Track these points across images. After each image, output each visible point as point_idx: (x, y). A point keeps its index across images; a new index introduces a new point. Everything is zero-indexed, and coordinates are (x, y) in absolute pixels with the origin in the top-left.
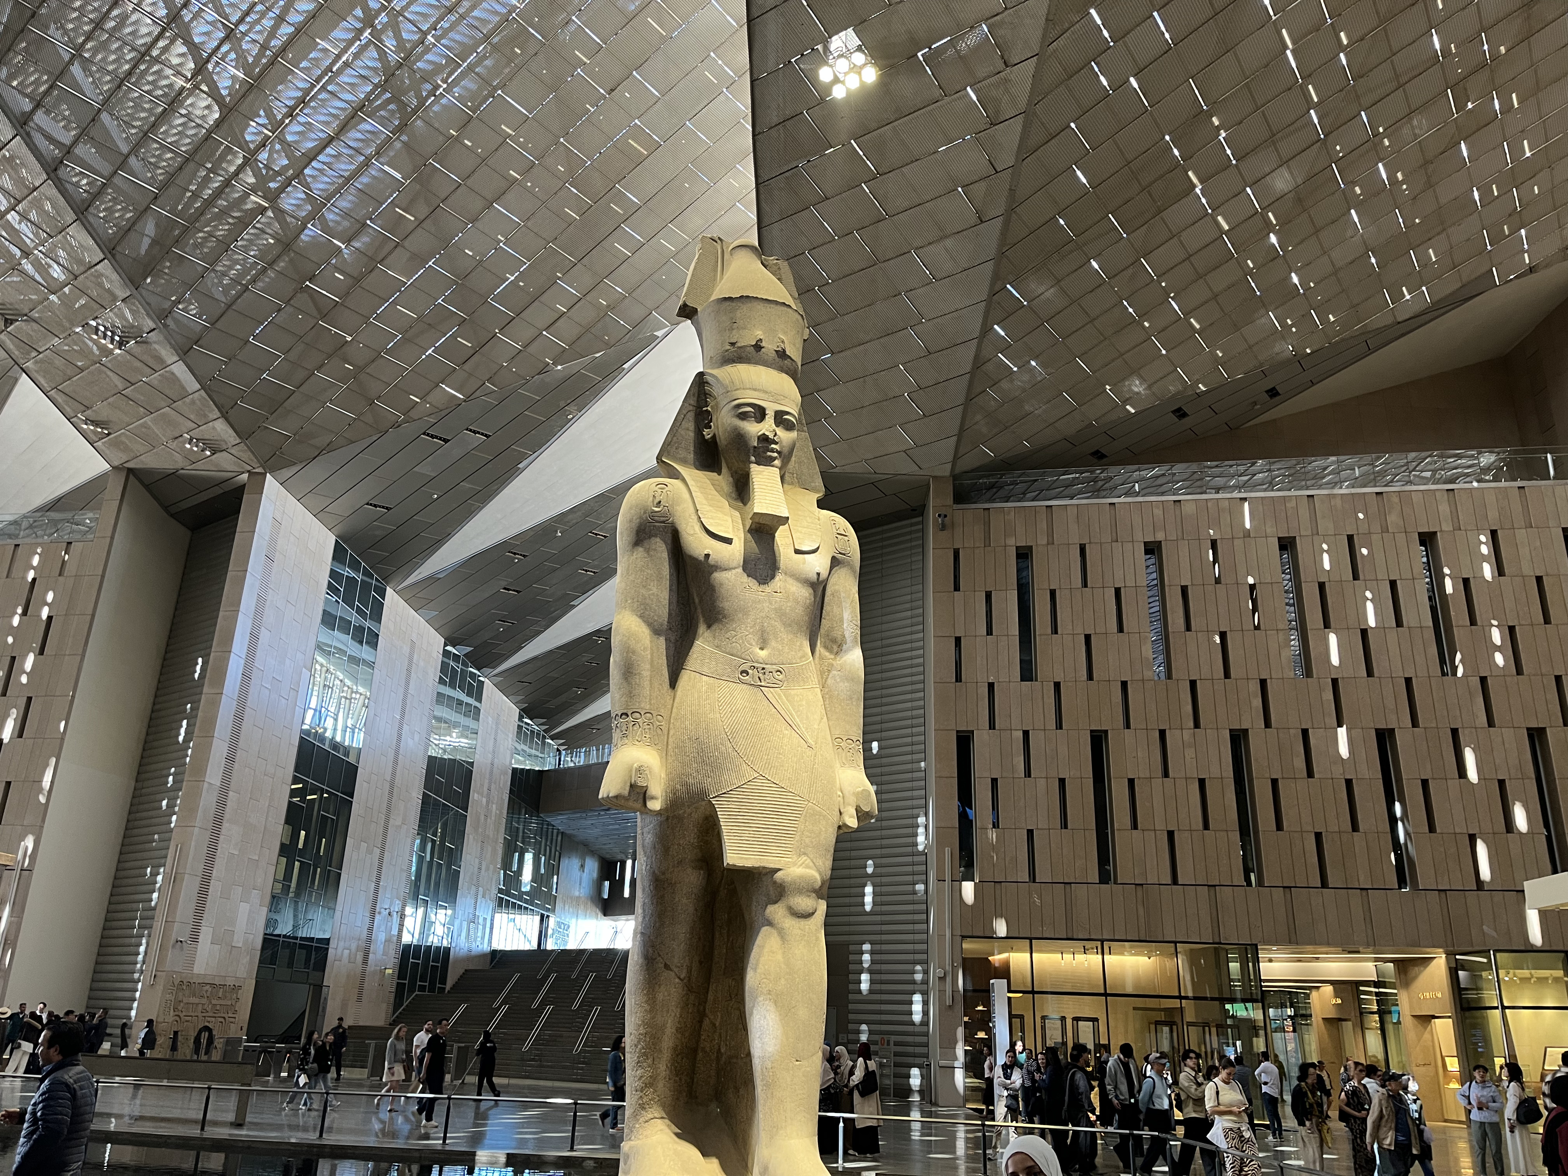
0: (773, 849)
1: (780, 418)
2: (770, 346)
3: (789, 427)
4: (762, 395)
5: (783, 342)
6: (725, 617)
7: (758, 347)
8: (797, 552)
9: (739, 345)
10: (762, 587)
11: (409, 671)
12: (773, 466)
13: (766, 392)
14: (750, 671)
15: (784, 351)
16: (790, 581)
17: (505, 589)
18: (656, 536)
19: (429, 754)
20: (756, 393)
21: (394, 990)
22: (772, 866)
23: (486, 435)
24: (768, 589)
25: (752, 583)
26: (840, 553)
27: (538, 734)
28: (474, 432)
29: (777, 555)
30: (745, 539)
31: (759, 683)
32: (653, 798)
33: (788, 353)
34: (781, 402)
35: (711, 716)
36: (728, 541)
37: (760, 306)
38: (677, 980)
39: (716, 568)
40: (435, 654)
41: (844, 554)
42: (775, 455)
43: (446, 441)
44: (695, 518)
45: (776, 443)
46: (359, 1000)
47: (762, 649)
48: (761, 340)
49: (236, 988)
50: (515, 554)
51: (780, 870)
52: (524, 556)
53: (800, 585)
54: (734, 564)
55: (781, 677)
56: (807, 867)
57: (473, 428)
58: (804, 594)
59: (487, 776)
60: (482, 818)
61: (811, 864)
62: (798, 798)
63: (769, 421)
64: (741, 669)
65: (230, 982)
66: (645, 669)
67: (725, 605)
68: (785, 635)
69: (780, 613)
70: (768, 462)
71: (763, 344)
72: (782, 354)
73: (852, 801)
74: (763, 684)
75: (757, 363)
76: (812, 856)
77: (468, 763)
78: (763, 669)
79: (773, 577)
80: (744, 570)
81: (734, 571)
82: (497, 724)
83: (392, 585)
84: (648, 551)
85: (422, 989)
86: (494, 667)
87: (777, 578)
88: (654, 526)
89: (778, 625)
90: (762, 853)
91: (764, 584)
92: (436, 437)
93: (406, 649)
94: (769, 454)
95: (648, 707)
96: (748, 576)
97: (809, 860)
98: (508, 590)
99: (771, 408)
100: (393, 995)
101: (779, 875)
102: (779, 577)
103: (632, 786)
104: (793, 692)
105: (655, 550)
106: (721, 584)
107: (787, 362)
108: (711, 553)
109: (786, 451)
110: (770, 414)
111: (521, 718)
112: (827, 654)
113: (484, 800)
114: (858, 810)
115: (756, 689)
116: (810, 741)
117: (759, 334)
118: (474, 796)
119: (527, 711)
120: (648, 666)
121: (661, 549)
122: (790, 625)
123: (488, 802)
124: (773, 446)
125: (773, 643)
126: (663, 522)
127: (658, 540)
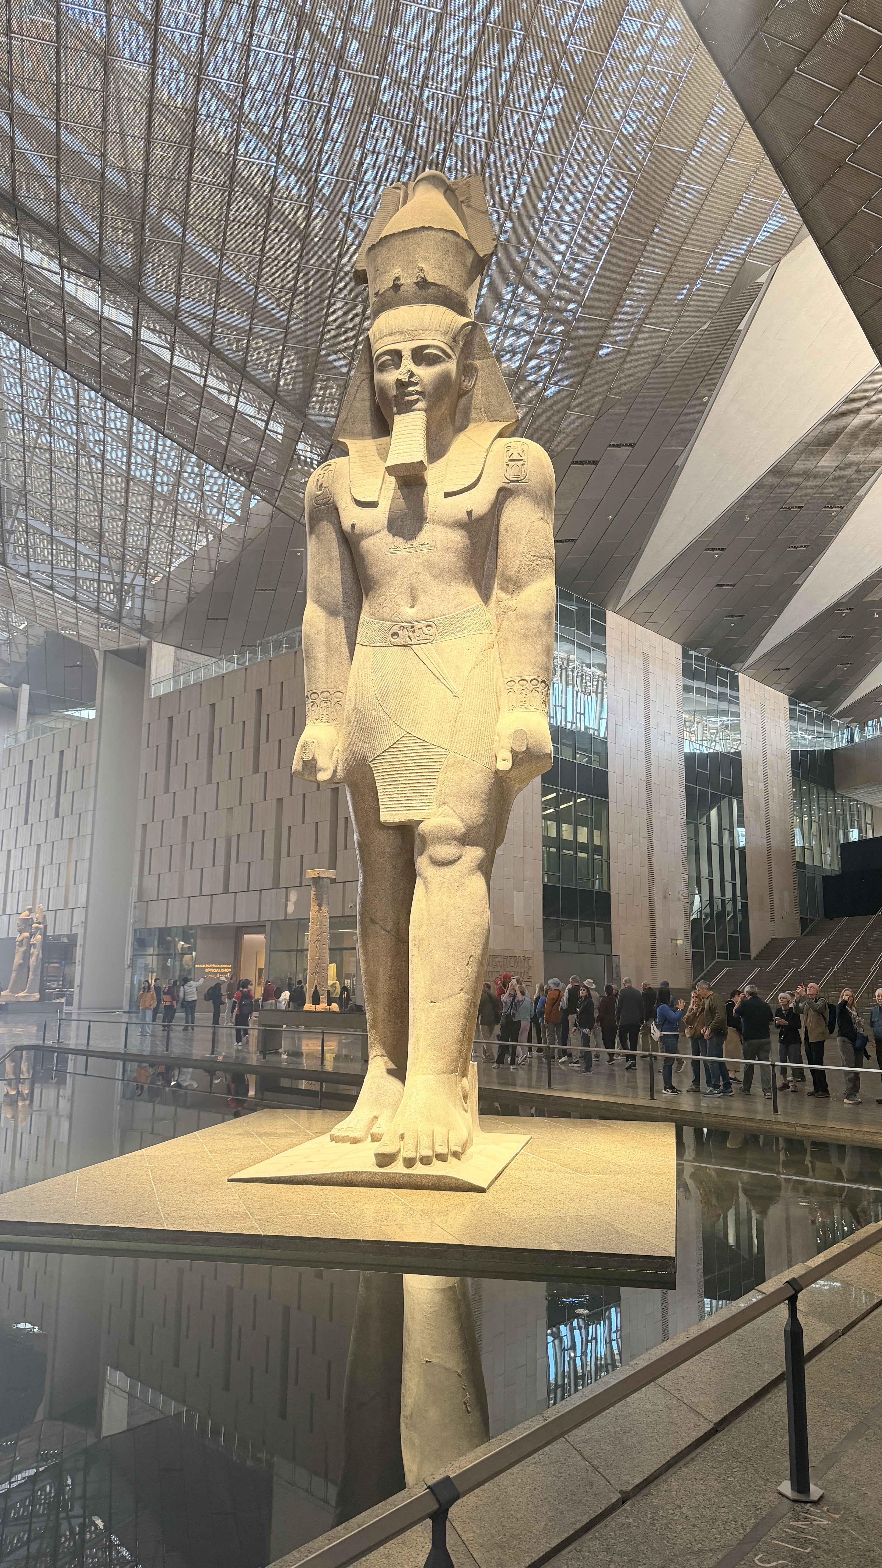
0: (418, 803)
1: (420, 356)
2: (408, 281)
3: (432, 360)
4: (398, 338)
5: (422, 270)
6: (375, 584)
7: (396, 287)
8: (447, 495)
9: (380, 292)
10: (410, 543)
11: (646, 681)
12: (414, 410)
13: (401, 333)
14: (400, 632)
15: (424, 280)
16: (439, 528)
17: (718, 585)
18: (323, 520)
19: (687, 750)
20: (392, 338)
21: (691, 958)
22: (416, 819)
23: (631, 445)
24: (415, 543)
25: (399, 541)
26: (513, 482)
27: (819, 716)
28: (618, 446)
29: (425, 505)
30: (394, 498)
31: (410, 642)
32: (320, 770)
33: (429, 280)
34: (420, 337)
35: (366, 684)
36: (373, 505)
37: (397, 243)
38: (383, 932)
39: (363, 535)
40: (673, 661)
41: (517, 481)
42: (416, 397)
43: (595, 463)
44: (348, 490)
45: (416, 384)
46: (654, 965)
47: (413, 606)
48: (398, 278)
49: (527, 959)
50: (712, 550)
51: (422, 821)
52: (722, 549)
53: (448, 530)
54: (379, 527)
55: (432, 631)
56: (446, 815)
57: (615, 443)
58: (457, 538)
59: (761, 762)
60: (762, 801)
61: (451, 813)
62: (440, 749)
63: (407, 363)
64: (392, 631)
65: (519, 954)
66: (320, 652)
67: (374, 571)
68: (434, 586)
69: (429, 565)
70: (407, 407)
71: (402, 281)
72: (423, 284)
73: (508, 743)
74: (413, 642)
75: (398, 305)
76: (451, 805)
77: (733, 753)
78: (413, 627)
79: (420, 529)
80: (390, 530)
81: (378, 534)
82: (763, 713)
83: (611, 607)
84: (318, 537)
85: (720, 956)
86: (744, 661)
87: (425, 529)
88: (319, 510)
89: (428, 578)
90: (408, 808)
91: (412, 539)
92: (586, 462)
93: (640, 662)
94: (407, 398)
95: (324, 686)
96: (394, 535)
97: (449, 809)
98: (722, 586)
99: (406, 348)
100: (690, 962)
101: (421, 827)
102: (427, 527)
103: (304, 762)
104: (443, 644)
105: (323, 533)
106: (368, 551)
107: (432, 291)
108: (355, 522)
109: (429, 389)
110: (407, 354)
111: (791, 703)
112: (503, 596)
113: (762, 786)
114: (513, 751)
115: (407, 649)
116: (458, 691)
117: (396, 272)
118: (747, 783)
119: (796, 696)
120: (323, 648)
121: (327, 530)
122: (440, 575)
123: (766, 787)
124: (411, 389)
125: (422, 598)
126: (326, 503)
127: (325, 522)
